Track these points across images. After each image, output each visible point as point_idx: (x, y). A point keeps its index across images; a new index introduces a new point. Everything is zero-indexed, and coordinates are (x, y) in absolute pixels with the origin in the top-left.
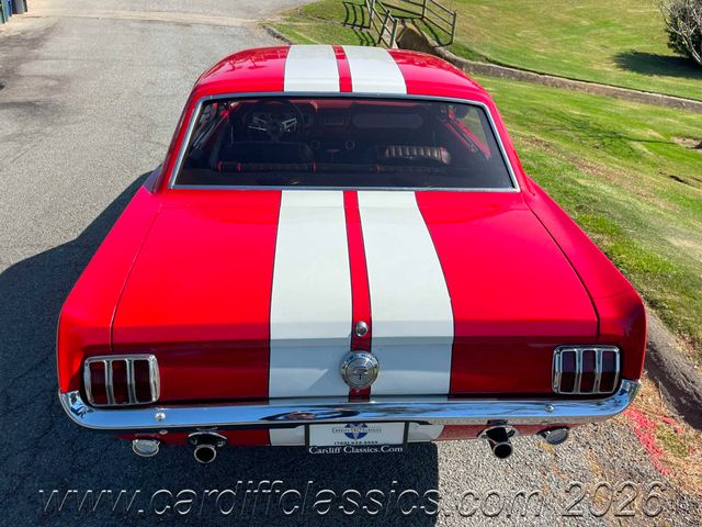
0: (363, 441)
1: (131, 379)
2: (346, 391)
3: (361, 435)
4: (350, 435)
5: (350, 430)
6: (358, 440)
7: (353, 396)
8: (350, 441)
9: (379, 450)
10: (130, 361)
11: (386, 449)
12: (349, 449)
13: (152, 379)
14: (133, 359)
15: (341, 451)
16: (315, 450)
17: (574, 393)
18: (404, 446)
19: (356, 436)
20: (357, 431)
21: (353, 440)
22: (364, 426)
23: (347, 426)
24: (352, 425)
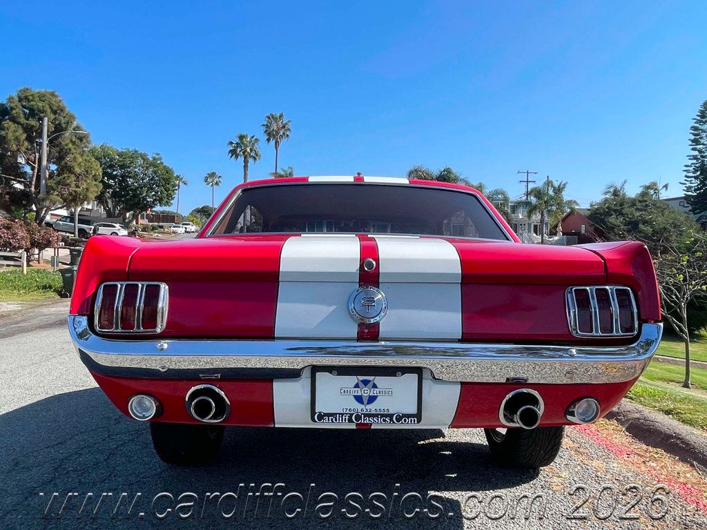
0: (372, 408)
1: (140, 302)
2: (354, 330)
3: (372, 399)
4: (359, 399)
5: (358, 392)
6: (369, 407)
7: (361, 337)
8: (359, 407)
9: (391, 420)
10: (143, 285)
11: (399, 419)
12: (358, 417)
13: (160, 305)
14: (146, 283)
15: (350, 421)
16: (321, 417)
17: (594, 333)
18: (418, 416)
19: (365, 401)
20: (366, 392)
21: (363, 407)
22: (375, 386)
23: (357, 386)
24: (361, 385)
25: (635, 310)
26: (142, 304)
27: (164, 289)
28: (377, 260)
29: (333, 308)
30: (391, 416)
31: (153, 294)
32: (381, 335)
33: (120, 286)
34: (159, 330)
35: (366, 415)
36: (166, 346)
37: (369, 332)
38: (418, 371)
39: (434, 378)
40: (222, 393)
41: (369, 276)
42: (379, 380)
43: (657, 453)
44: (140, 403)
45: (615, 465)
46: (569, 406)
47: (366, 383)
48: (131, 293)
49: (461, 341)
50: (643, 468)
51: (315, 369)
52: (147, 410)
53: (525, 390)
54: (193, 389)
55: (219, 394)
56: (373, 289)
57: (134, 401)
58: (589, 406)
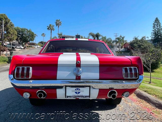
0: (79, 95)
1: (25, 72)
2: (75, 78)
3: (79, 93)
4: (76, 93)
5: (76, 91)
7: (76, 79)
9: (83, 97)
10: (26, 67)
11: (85, 97)
12: (76, 97)
13: (30, 72)
14: (27, 67)
15: (74, 97)
16: (67, 97)
17: (128, 78)
18: (89, 96)
19: (78, 93)
20: (78, 91)
21: (77, 94)
22: (80, 90)
23: (76, 90)
24: (76, 89)
25: (138, 72)
26: (26, 72)
27: (31, 68)
28: (80, 61)
29: (70, 72)
30: (83, 96)
31: (28, 69)
32: (81, 78)
33: (21, 68)
34: (30, 78)
35: (78, 96)
36: (31, 82)
37: (78, 78)
38: (90, 86)
39: (93, 88)
40: (45, 92)
41: (78, 65)
42: (80, 88)
43: (143, 101)
44: (26, 94)
45: (133, 104)
46: (123, 94)
47: (78, 89)
48: (23, 69)
49: (99, 80)
50: (139, 105)
51: (66, 86)
52: (28, 96)
53: (113, 90)
54: (38, 91)
55: (44, 92)
56: (79, 68)
57: (24, 94)
58: (127, 93)
